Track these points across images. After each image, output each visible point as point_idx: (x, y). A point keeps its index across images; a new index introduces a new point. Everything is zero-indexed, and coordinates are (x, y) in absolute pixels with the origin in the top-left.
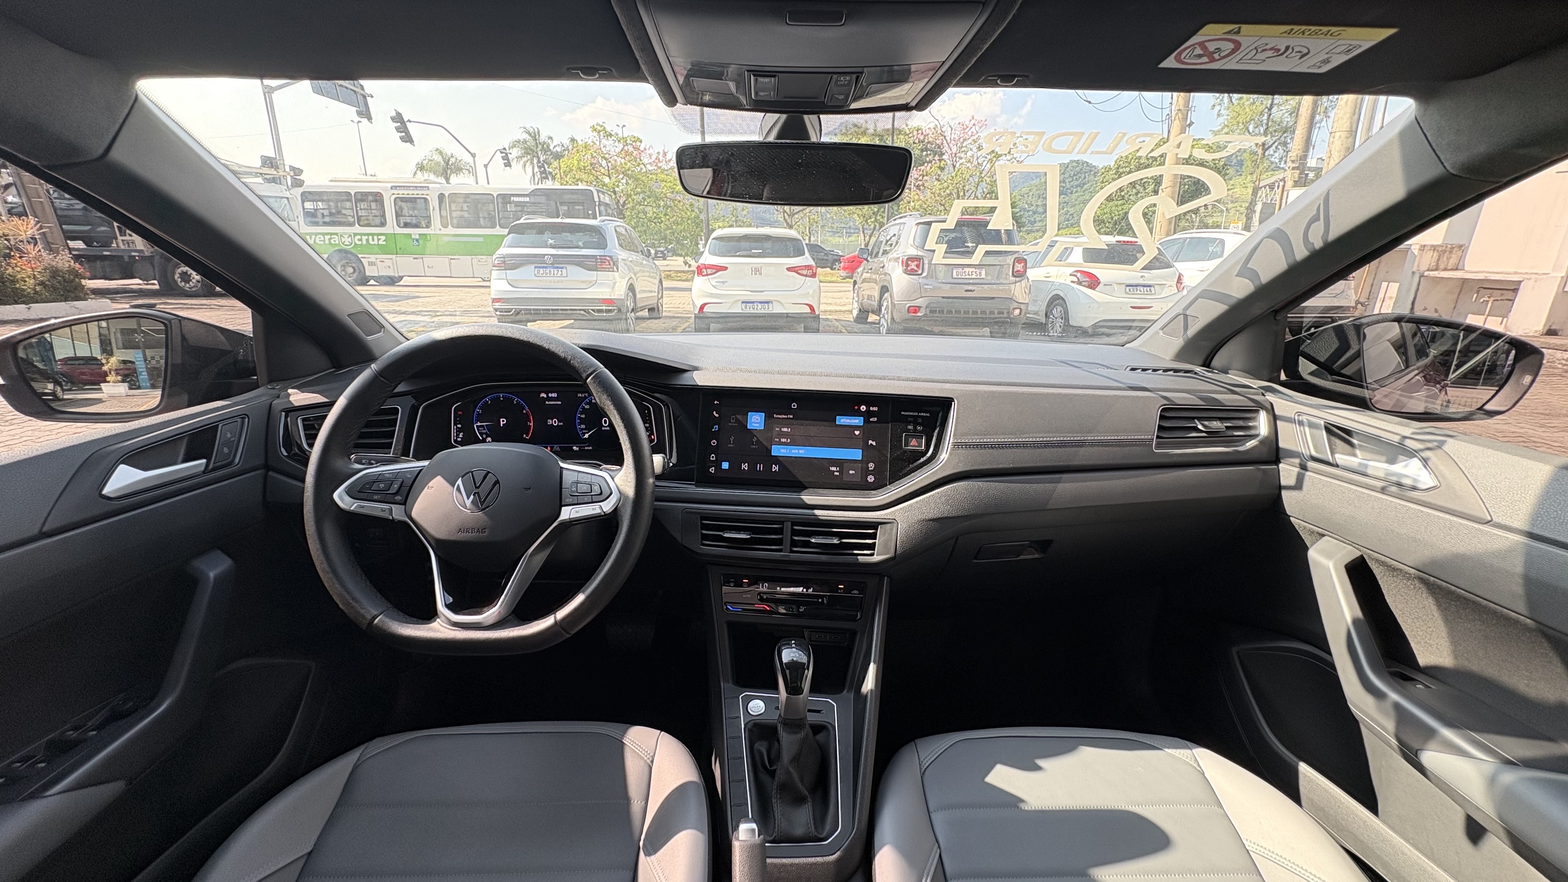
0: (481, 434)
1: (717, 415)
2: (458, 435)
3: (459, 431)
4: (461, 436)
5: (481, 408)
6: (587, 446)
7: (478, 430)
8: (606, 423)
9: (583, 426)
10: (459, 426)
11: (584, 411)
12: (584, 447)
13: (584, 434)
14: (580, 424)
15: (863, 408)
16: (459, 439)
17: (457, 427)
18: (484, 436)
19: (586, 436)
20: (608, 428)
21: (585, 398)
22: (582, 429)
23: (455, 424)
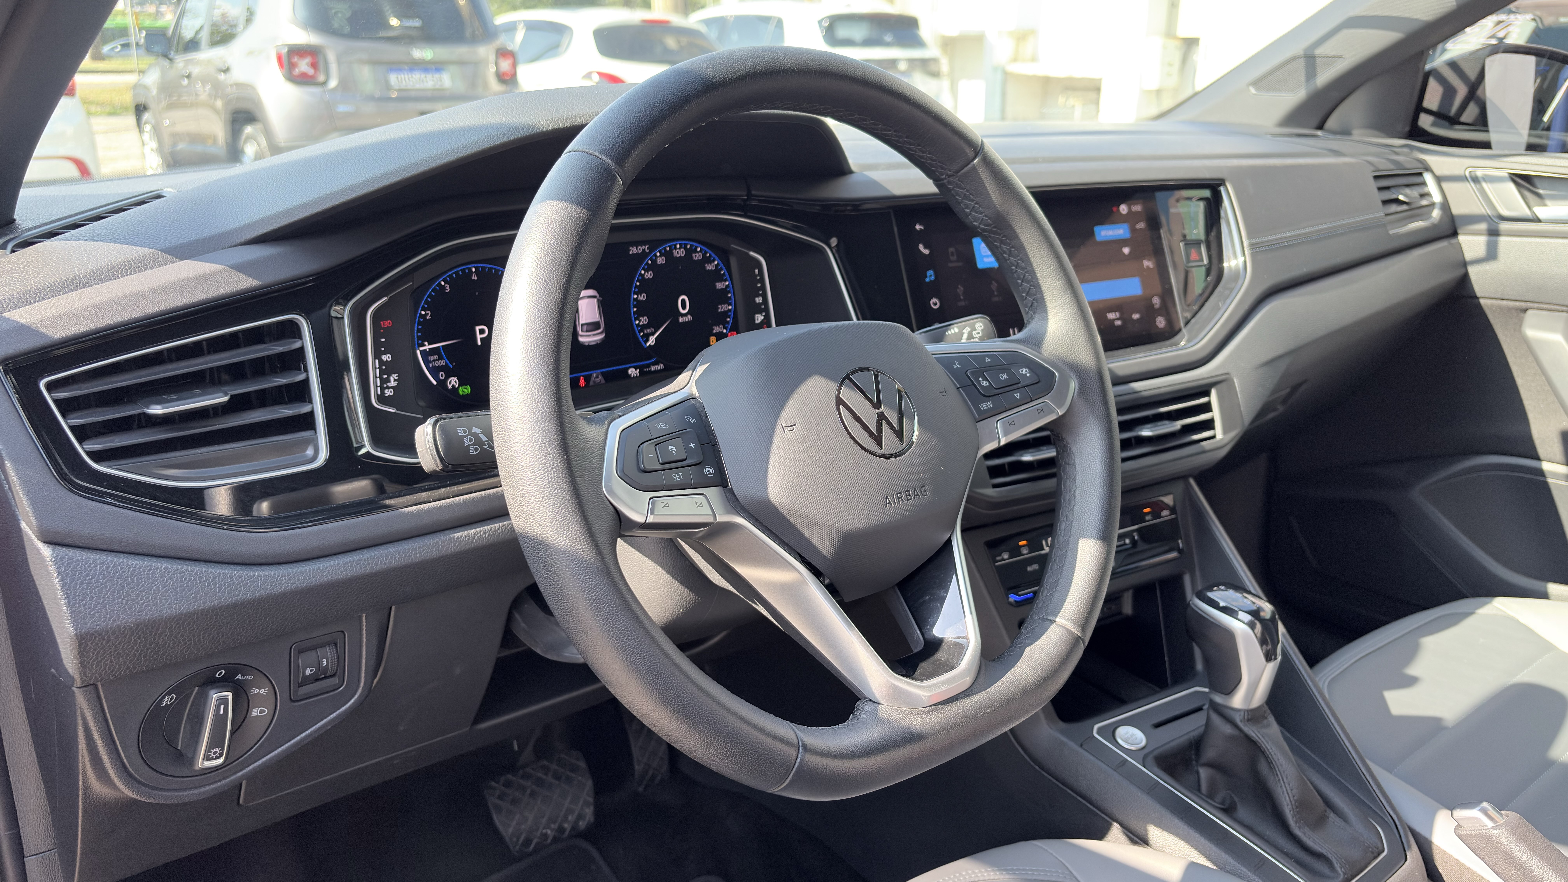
0: (434, 371)
1: (926, 252)
2: (384, 381)
3: (386, 370)
4: (393, 383)
5: (429, 306)
6: (654, 364)
7: (427, 363)
8: (684, 307)
9: (644, 320)
10: (387, 358)
11: (645, 285)
12: (649, 366)
13: (647, 337)
14: (639, 314)
15: (1123, 209)
16: (389, 393)
17: (382, 363)
18: (442, 375)
19: (652, 341)
20: (689, 318)
21: (644, 255)
22: (644, 327)
23: (377, 355)
